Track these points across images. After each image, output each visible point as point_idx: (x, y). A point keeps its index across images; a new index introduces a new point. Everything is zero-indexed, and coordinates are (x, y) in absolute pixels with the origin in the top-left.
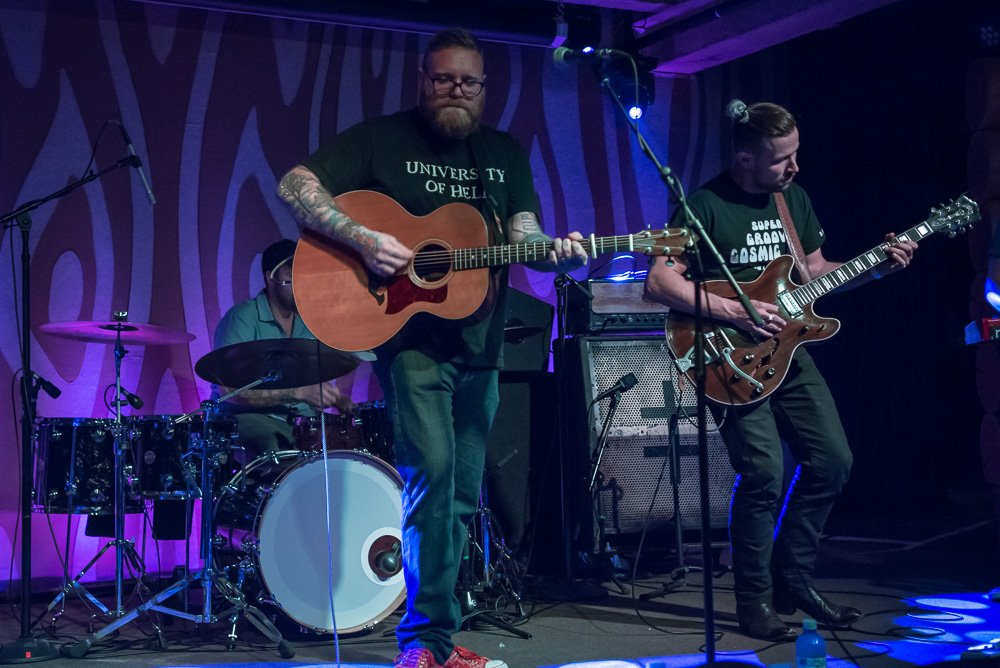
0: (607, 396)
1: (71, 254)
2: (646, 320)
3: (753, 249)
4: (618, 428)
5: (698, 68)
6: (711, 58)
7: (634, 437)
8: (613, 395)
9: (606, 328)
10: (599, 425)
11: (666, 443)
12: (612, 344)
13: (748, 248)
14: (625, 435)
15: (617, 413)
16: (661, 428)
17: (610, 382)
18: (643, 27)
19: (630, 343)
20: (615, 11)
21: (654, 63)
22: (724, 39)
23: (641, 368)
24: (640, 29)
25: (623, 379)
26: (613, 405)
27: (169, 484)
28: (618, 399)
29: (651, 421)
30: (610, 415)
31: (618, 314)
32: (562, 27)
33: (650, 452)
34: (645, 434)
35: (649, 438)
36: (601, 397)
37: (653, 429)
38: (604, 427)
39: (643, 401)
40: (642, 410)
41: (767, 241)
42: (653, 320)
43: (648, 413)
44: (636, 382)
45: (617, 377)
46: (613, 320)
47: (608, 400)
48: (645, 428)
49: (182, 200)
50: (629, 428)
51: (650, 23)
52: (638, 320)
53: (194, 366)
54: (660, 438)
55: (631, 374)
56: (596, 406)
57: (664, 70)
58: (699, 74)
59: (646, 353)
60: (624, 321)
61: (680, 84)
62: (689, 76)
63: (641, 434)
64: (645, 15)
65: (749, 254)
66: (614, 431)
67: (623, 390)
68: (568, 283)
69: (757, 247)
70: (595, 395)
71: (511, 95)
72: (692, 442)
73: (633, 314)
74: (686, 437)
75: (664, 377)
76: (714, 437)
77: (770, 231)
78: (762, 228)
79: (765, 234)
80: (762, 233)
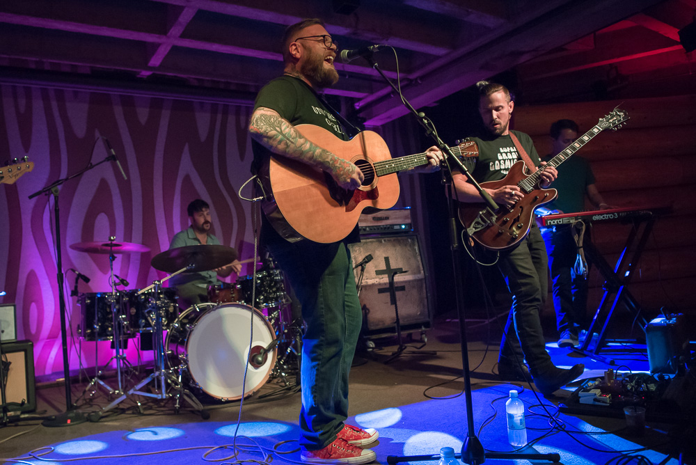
0: (359, 266)
1: (103, 214)
2: (375, 229)
3: (502, 162)
4: (366, 280)
6: (388, 118)
7: (373, 284)
8: (362, 265)
10: (357, 280)
11: (388, 286)
13: (499, 161)
14: (369, 284)
15: (364, 274)
16: (385, 279)
17: (360, 259)
19: (368, 240)
20: (346, 98)
22: (395, 107)
23: (374, 252)
24: (357, 106)
25: (367, 257)
26: (363, 270)
27: (143, 324)
28: (364, 267)
29: (380, 276)
30: (362, 274)
33: (381, 291)
34: (378, 282)
35: (380, 284)
36: (357, 267)
37: (382, 280)
39: (376, 267)
40: (376, 271)
41: (510, 157)
42: (378, 229)
43: (379, 273)
44: (372, 258)
45: (364, 257)
48: (378, 280)
50: (371, 280)
51: (362, 104)
52: (371, 229)
54: (385, 284)
55: (370, 255)
56: (355, 271)
58: (383, 126)
59: (376, 244)
60: (365, 230)
63: (376, 283)
64: (359, 100)
65: (500, 164)
66: (364, 283)
67: (367, 262)
69: (504, 160)
70: (354, 266)
72: (399, 285)
73: (369, 227)
74: (397, 283)
75: (385, 255)
76: (409, 282)
77: (511, 152)
78: (506, 151)
79: (508, 154)
80: (506, 153)
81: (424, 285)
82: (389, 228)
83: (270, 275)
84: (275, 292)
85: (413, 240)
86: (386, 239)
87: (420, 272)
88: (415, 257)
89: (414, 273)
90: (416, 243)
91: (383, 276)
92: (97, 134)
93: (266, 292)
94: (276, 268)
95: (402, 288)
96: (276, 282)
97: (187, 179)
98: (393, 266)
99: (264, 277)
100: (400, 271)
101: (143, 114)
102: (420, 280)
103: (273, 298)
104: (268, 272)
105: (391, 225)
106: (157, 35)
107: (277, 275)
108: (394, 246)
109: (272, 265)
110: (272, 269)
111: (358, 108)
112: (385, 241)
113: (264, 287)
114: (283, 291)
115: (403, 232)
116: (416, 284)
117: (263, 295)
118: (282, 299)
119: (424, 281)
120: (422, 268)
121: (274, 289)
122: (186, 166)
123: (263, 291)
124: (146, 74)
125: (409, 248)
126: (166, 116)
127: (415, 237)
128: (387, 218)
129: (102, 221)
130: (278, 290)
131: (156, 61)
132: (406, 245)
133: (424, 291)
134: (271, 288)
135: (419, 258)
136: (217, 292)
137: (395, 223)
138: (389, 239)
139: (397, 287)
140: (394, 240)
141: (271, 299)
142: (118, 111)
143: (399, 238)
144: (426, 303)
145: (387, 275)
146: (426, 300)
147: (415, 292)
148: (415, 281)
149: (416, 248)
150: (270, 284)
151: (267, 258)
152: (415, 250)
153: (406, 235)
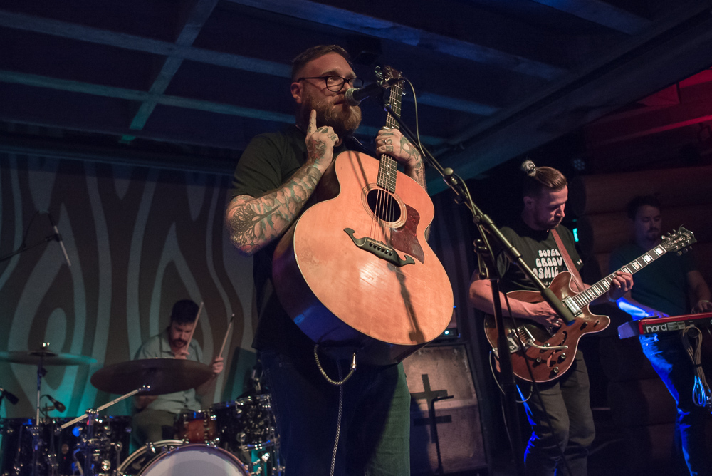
1: (60, 309)
11: (427, 415)
13: (538, 268)
16: (423, 406)
33: (417, 422)
35: (416, 413)
41: (550, 264)
54: (423, 413)
65: (538, 273)
69: (543, 268)
72: (444, 414)
74: (439, 411)
75: (422, 372)
76: (456, 410)
77: (551, 257)
78: (545, 255)
79: (548, 259)
80: (546, 258)
81: (478, 415)
83: (255, 402)
84: (261, 427)
85: (460, 350)
86: (425, 350)
87: (471, 397)
88: (464, 375)
89: (462, 398)
90: (465, 357)
91: (419, 401)
92: (63, 210)
93: (249, 426)
94: (264, 392)
95: (447, 419)
96: (265, 412)
97: (171, 267)
98: (435, 386)
99: (247, 404)
100: (443, 395)
101: (122, 186)
102: (472, 407)
103: (259, 436)
104: (253, 398)
106: (138, 92)
107: (266, 403)
108: (435, 359)
109: (258, 387)
110: (260, 394)
112: (422, 352)
113: (247, 420)
115: (446, 340)
116: (466, 412)
117: (245, 432)
118: (272, 437)
119: (477, 409)
120: (473, 390)
121: (262, 423)
122: (171, 251)
123: (245, 425)
124: (127, 138)
125: (455, 362)
126: (150, 189)
127: (463, 347)
129: (57, 319)
130: (266, 424)
131: (138, 123)
132: (451, 359)
133: (479, 423)
134: (257, 420)
135: (469, 376)
136: (186, 423)
138: (428, 349)
139: (440, 417)
140: (435, 351)
141: (257, 438)
142: (92, 183)
143: (442, 348)
144: (481, 441)
145: (426, 400)
146: (481, 436)
147: (465, 424)
148: (465, 408)
149: (465, 362)
150: (256, 415)
151: (253, 377)
152: (464, 364)
153: (451, 343)
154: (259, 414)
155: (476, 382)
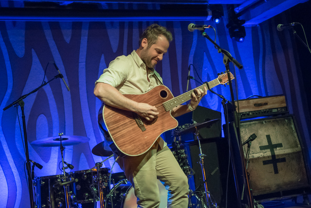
0: (246, 143)
1: (42, 115)
2: (256, 113)
4: (252, 155)
5: (260, 22)
6: (265, 17)
7: (259, 158)
8: (248, 142)
9: (242, 118)
10: (245, 155)
11: (271, 158)
12: (245, 124)
14: (255, 157)
15: (251, 149)
16: (268, 153)
18: (238, 10)
19: (252, 123)
20: (227, 5)
21: (244, 22)
22: (269, 9)
23: (257, 131)
24: (237, 10)
25: (251, 136)
26: (249, 146)
27: (87, 197)
28: (250, 144)
29: (264, 151)
30: (248, 150)
31: (246, 112)
32: (210, 12)
33: (265, 163)
34: (262, 156)
35: (264, 157)
37: (265, 154)
38: (247, 155)
39: (260, 143)
40: (260, 147)
42: (259, 113)
43: (262, 148)
44: (256, 137)
45: (249, 136)
46: (244, 115)
47: (247, 145)
48: (262, 154)
49: (80, 91)
50: (256, 155)
51: (240, 8)
52: (254, 114)
53: (91, 150)
54: (268, 157)
55: (254, 134)
57: (248, 24)
58: (260, 24)
59: (258, 126)
60: (248, 114)
61: (254, 28)
62: (256, 25)
63: (261, 156)
64: (238, 5)
66: (251, 156)
67: (252, 140)
68: (227, 102)
71: (194, 39)
72: (281, 157)
73: (251, 112)
74: (278, 155)
75: (266, 134)
76: (289, 154)
81: (302, 157)
82: (268, 111)
85: (289, 120)
86: (267, 121)
87: (297, 147)
88: (292, 133)
89: (292, 147)
90: (292, 123)
91: (266, 150)
94: (182, 148)
95: (283, 159)
98: (274, 142)
100: (280, 145)
102: (298, 152)
105: (269, 109)
107: (182, 154)
108: (274, 126)
109: (179, 146)
110: (179, 149)
111: (238, 11)
112: (265, 122)
114: (188, 165)
115: (280, 114)
116: (295, 156)
119: (301, 153)
120: (298, 143)
125: (286, 127)
126: (85, 34)
127: (291, 117)
128: (266, 104)
132: (283, 125)
133: (302, 161)
135: (296, 134)
137: (273, 107)
138: (269, 120)
139: (279, 159)
140: (273, 121)
143: (277, 119)
144: (305, 172)
145: (269, 150)
146: (304, 169)
147: (294, 162)
148: (294, 153)
149: (293, 126)
151: (175, 141)
152: (292, 128)
153: (283, 116)
154: (180, 160)
155: (300, 137)
